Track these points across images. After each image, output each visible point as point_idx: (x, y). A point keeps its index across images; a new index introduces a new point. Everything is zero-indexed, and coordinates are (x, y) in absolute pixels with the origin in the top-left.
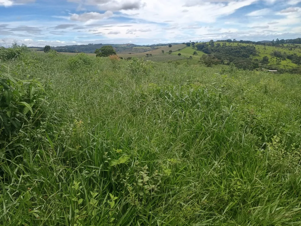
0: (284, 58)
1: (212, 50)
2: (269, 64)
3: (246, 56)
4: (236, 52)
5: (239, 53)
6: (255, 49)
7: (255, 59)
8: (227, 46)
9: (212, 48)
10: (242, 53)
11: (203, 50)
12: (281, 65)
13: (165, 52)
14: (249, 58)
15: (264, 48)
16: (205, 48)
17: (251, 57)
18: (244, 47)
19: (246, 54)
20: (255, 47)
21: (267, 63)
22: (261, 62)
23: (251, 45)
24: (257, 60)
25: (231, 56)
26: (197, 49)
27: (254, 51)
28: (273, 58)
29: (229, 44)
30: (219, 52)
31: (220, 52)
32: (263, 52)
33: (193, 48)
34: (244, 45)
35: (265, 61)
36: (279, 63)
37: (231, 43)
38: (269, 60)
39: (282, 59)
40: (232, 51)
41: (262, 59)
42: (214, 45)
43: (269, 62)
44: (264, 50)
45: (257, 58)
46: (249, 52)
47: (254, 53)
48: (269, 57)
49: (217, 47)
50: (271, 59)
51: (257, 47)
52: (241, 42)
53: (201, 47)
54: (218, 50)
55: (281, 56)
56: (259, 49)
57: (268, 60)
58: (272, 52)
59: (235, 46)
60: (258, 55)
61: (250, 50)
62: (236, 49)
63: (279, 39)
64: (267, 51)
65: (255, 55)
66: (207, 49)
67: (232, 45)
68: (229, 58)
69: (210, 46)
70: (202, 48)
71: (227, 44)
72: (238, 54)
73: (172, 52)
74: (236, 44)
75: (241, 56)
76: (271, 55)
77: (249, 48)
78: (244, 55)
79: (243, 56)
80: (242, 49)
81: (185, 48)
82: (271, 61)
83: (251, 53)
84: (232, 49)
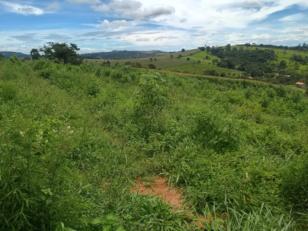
0: (305, 62)
1: (227, 55)
2: (286, 69)
3: (263, 61)
4: (253, 56)
5: (256, 58)
6: (274, 53)
7: (271, 63)
8: (244, 50)
9: (228, 53)
10: (259, 58)
11: (218, 55)
12: (298, 70)
13: (174, 57)
14: (266, 62)
15: (284, 51)
16: (219, 52)
17: (268, 62)
18: (262, 51)
19: (263, 58)
20: (273, 51)
21: (284, 67)
22: (278, 67)
23: (271, 49)
24: (274, 65)
25: (246, 61)
26: (211, 53)
27: (272, 56)
28: (292, 62)
29: (247, 48)
30: (234, 56)
31: (236, 57)
32: (282, 56)
33: (207, 53)
34: (263, 49)
35: (282, 66)
36: (297, 68)
37: (249, 47)
38: (287, 65)
39: (302, 63)
40: (249, 55)
41: (280, 63)
42: (230, 49)
43: (287, 67)
44: (283, 54)
45: (275, 62)
46: (267, 56)
47: (271, 57)
48: (287, 61)
49: (233, 51)
50: (290, 63)
51: (276, 51)
52: (262, 46)
53: (216, 51)
54: (233, 55)
55: (302, 61)
56: (278, 53)
57: (285, 64)
58: (292, 57)
59: (252, 51)
60: (276, 60)
61: (267, 54)
62: (253, 53)
63: (306, 43)
64: (286, 56)
65: (272, 59)
66: (222, 54)
67: (250, 50)
68: (243, 62)
69: (225, 50)
70: (217, 53)
71: (245, 48)
72: (254, 59)
73: (182, 57)
74: (254, 48)
75: (257, 61)
76: (291, 59)
77: (267, 52)
78: (261, 59)
79: (259, 60)
80: (259, 53)
81: (198, 52)
82: (289, 65)
83: (269, 58)
84: (248, 53)
